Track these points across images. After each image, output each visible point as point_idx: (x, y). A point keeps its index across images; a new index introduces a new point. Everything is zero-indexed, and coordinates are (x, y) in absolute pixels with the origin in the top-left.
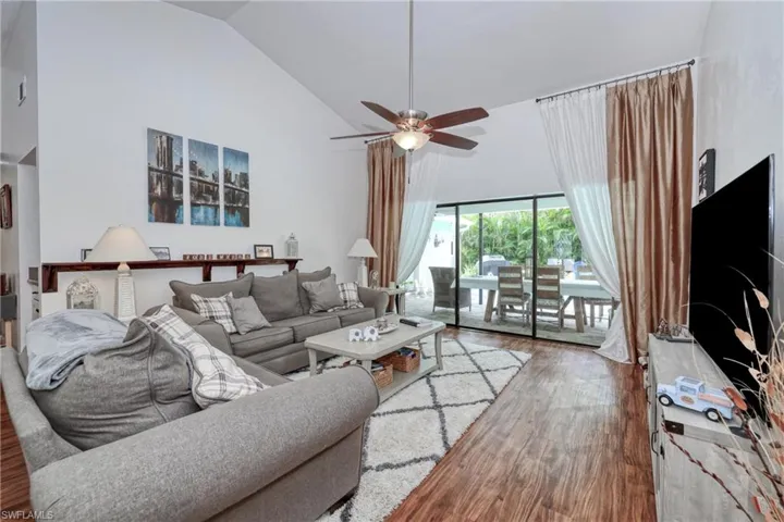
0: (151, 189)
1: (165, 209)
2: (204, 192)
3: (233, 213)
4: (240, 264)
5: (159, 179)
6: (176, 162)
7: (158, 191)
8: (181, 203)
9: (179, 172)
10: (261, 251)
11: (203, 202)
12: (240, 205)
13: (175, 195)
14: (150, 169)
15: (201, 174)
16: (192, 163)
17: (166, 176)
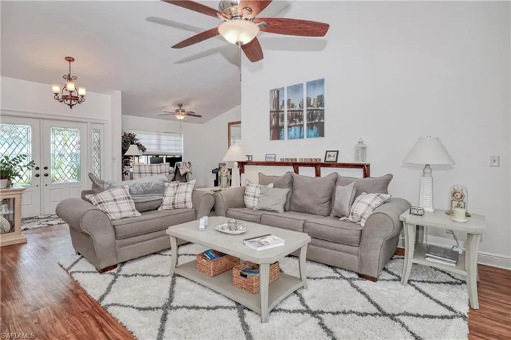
0: (271, 123)
1: (276, 133)
2: (295, 116)
3: (312, 128)
4: (317, 165)
5: (274, 115)
6: (281, 104)
7: (273, 123)
8: (283, 127)
9: (283, 109)
10: (330, 156)
11: (294, 124)
12: (317, 121)
13: (280, 123)
14: (271, 112)
15: (293, 106)
16: (289, 101)
17: (276, 114)
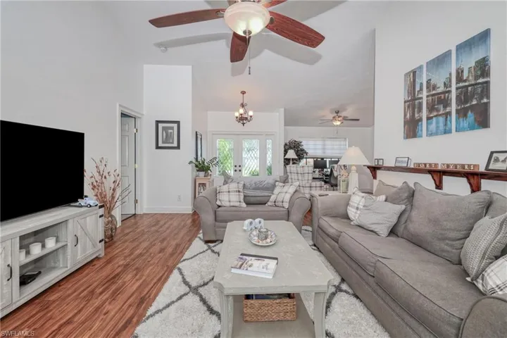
0: (405, 115)
1: (412, 128)
2: (439, 102)
3: (465, 115)
4: (474, 177)
5: (409, 107)
6: (417, 88)
7: (408, 116)
8: (421, 120)
9: (420, 96)
10: (497, 160)
11: (435, 114)
12: (474, 102)
13: (416, 115)
14: (405, 102)
15: (434, 88)
16: (428, 82)
17: (412, 103)
